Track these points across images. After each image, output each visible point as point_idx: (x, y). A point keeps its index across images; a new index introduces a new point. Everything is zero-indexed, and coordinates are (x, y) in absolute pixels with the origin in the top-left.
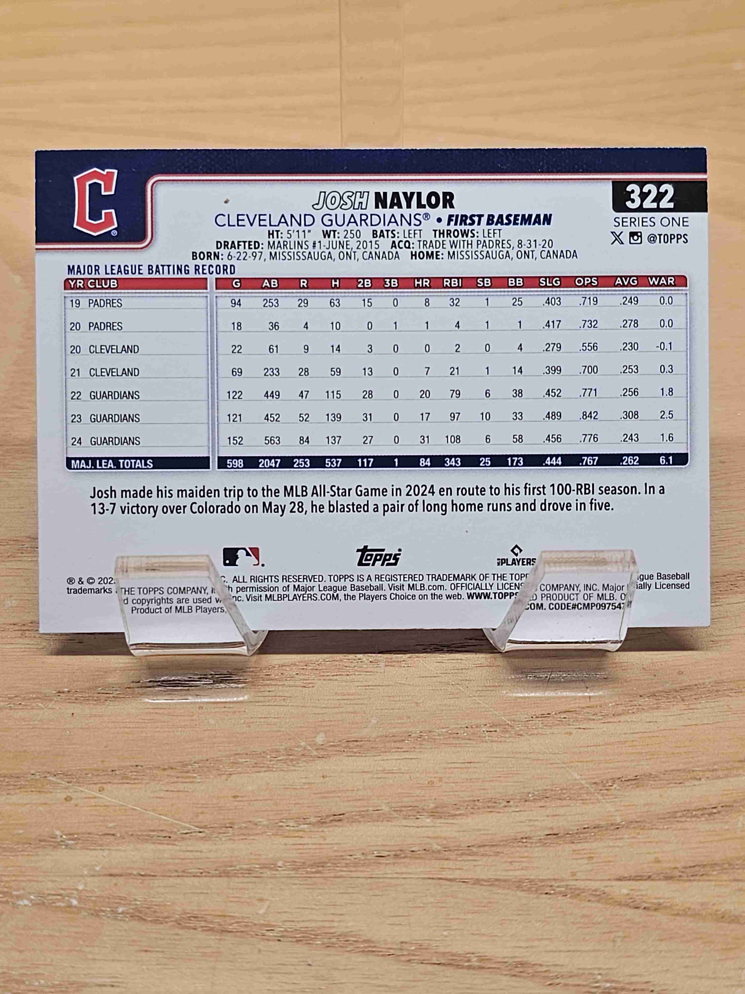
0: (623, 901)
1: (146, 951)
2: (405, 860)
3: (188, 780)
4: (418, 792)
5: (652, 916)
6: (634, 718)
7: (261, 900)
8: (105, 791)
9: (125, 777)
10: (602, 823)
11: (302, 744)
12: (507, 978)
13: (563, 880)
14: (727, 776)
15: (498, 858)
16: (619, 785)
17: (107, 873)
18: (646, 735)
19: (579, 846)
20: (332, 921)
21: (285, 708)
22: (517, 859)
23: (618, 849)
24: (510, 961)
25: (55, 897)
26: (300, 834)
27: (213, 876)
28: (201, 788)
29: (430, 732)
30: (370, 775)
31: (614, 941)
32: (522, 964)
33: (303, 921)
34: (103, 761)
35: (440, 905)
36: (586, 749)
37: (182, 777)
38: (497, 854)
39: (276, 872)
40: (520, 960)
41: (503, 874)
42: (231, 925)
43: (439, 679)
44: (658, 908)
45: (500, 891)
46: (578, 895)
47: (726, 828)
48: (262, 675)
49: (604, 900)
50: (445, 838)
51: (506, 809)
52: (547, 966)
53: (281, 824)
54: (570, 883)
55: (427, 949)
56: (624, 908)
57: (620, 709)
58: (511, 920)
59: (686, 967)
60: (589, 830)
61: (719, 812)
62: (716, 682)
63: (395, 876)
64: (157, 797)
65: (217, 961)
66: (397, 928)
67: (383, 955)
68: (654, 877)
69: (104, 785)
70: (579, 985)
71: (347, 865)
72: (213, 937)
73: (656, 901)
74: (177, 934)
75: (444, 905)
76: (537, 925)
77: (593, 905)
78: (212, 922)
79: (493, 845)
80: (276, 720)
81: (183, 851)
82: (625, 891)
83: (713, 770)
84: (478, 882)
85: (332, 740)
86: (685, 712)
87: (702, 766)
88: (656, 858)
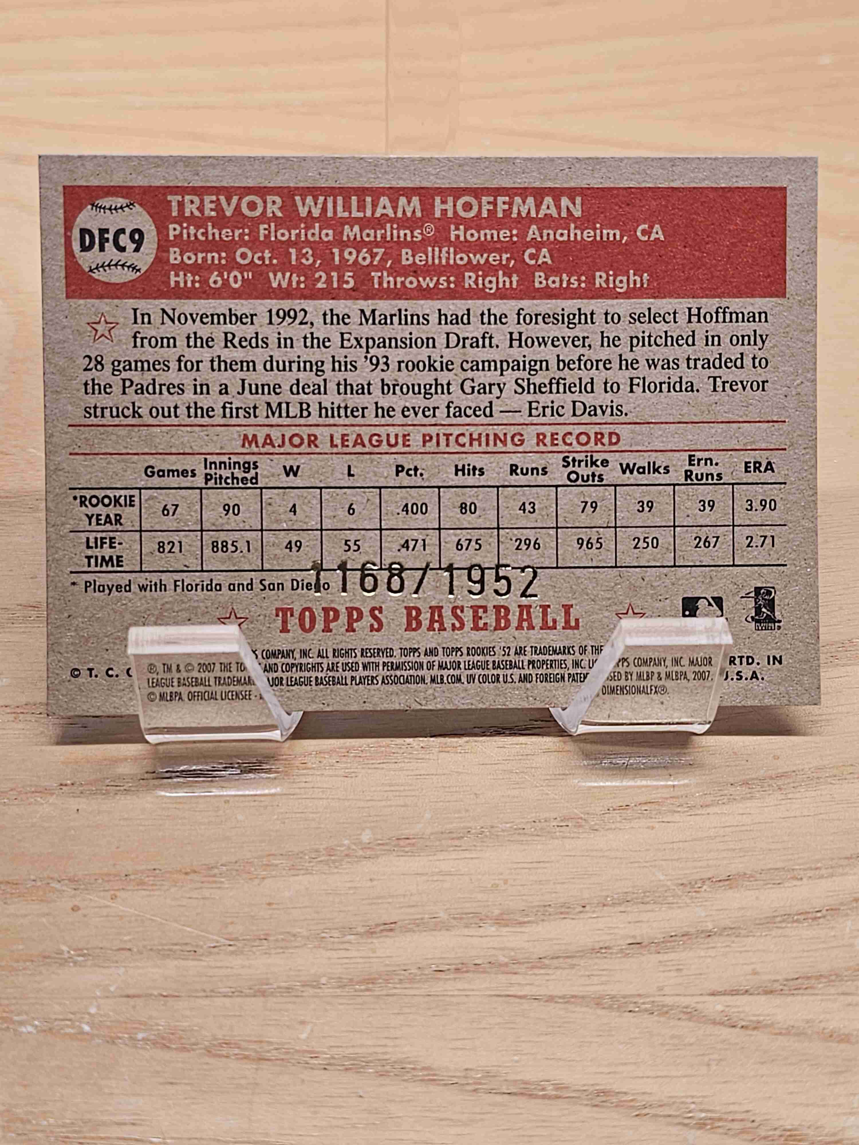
0: (718, 1019)
1: (172, 1083)
2: (468, 975)
3: (214, 885)
4: (480, 896)
5: (751, 1035)
6: (725, 809)
7: (303, 1023)
8: (119, 899)
9: (142, 883)
10: (692, 930)
11: (346, 842)
12: (588, 1108)
13: (648, 996)
14: (832, 875)
15: (573, 971)
16: (710, 887)
17: (124, 994)
18: (737, 829)
19: (666, 957)
20: (385, 1046)
21: (325, 801)
22: (595, 973)
23: (709, 960)
24: (591, 1089)
25: (63, 1023)
26: (346, 946)
27: (247, 996)
28: (231, 894)
29: (492, 827)
30: (425, 878)
31: (708, 1065)
32: (604, 1092)
33: (353, 1046)
34: (115, 865)
35: (508, 1026)
36: (671, 846)
37: (209, 882)
38: (572, 966)
39: (319, 991)
40: (602, 1087)
41: (581, 989)
42: (268, 1052)
43: (500, 767)
44: (757, 1026)
45: (578, 1009)
46: (667, 1013)
47: (833, 934)
48: (297, 763)
49: (695, 1018)
50: (512, 949)
51: (582, 916)
52: (633, 1094)
53: (323, 935)
54: (657, 999)
55: (494, 1076)
56: (718, 1027)
57: (709, 799)
58: (591, 1042)
59: (791, 1093)
60: (677, 938)
61: (824, 917)
62: (819, 769)
63: (456, 993)
64: (179, 906)
65: (253, 1094)
66: (460, 1053)
67: (445, 1085)
68: (751, 991)
69: (118, 894)
70: (669, 1116)
71: (401, 981)
72: (249, 1067)
73: (755, 1018)
74: (207, 1064)
75: (512, 1026)
76: (621, 1047)
77: (683, 1023)
78: (246, 1049)
79: (568, 957)
80: (314, 816)
81: (211, 967)
82: (720, 1008)
83: (817, 869)
84: (551, 999)
85: (379, 837)
86: (783, 802)
87: (802, 864)
88: (753, 970)
